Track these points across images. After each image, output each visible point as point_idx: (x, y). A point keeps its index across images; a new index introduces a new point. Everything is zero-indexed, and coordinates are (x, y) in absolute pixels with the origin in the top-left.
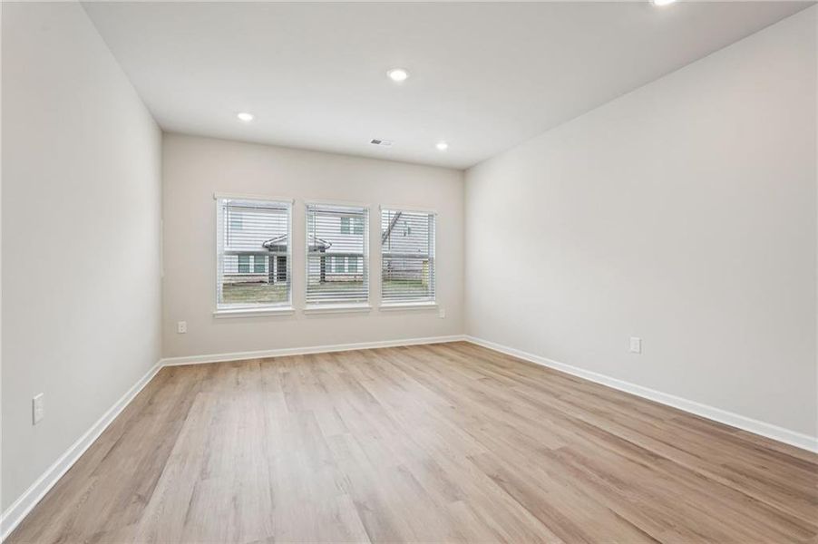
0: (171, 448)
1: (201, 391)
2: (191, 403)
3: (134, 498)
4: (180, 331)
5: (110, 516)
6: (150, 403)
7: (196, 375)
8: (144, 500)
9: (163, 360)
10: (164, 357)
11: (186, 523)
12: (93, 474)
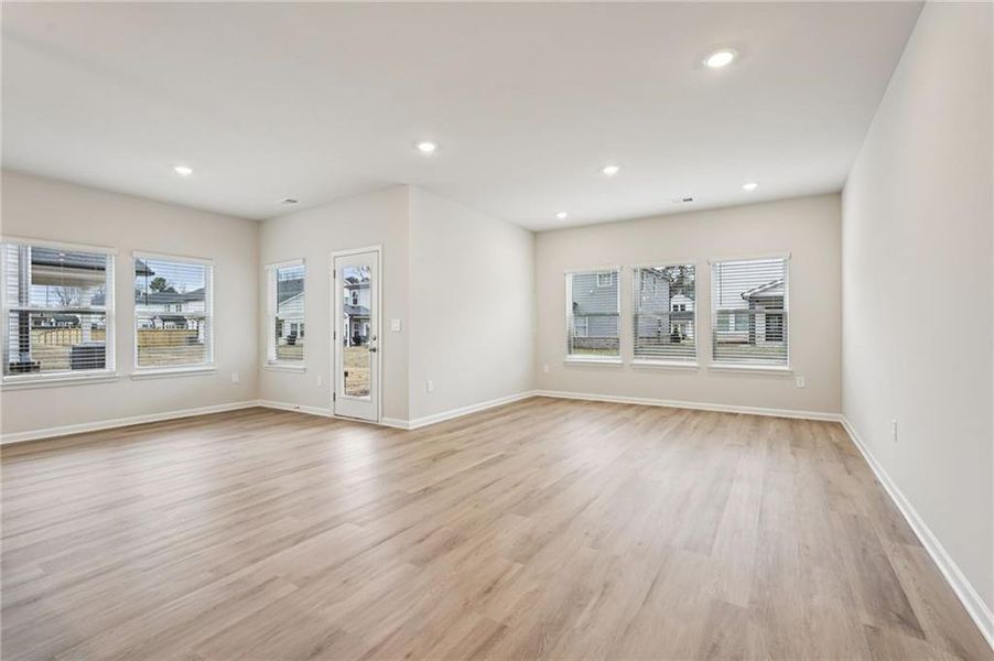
9: (536, 390)
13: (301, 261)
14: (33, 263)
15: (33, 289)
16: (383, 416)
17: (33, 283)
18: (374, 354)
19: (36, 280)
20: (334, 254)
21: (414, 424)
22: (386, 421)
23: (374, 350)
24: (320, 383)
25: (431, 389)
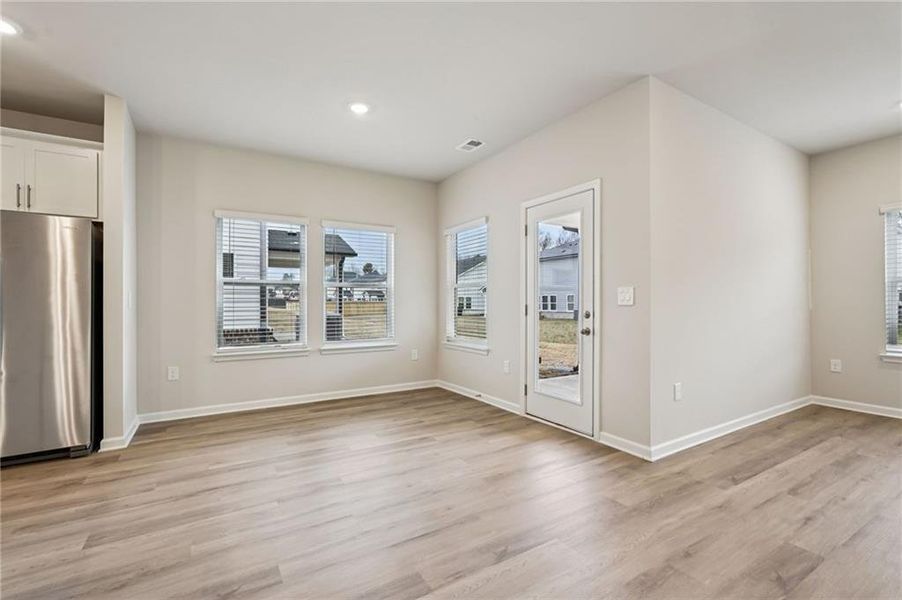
0: (776, 464)
1: (841, 435)
2: (821, 441)
3: (730, 477)
4: (832, 370)
5: (711, 478)
6: (779, 428)
7: (845, 421)
8: (736, 482)
9: (811, 396)
10: (813, 394)
11: (756, 508)
12: (713, 453)
13: (484, 219)
14: (270, 249)
15: (270, 270)
16: (601, 430)
17: (269, 266)
18: (588, 338)
19: (272, 263)
20: (525, 204)
21: (657, 451)
22: (606, 439)
23: (587, 332)
24: (506, 370)
25: (679, 396)
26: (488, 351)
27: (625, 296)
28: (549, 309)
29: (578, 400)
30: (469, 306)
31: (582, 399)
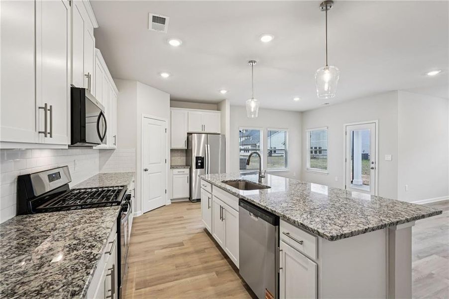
13: (326, 128)
18: (373, 170)
20: (345, 124)
23: (373, 168)
24: (336, 180)
25: (407, 190)
26: (328, 174)
27: (388, 157)
28: (318, 154)
29: (369, 190)
30: (275, 152)
31: (370, 189)
